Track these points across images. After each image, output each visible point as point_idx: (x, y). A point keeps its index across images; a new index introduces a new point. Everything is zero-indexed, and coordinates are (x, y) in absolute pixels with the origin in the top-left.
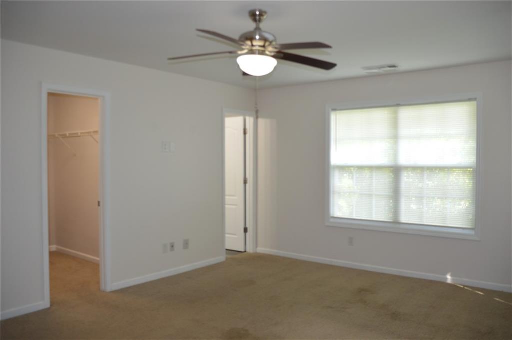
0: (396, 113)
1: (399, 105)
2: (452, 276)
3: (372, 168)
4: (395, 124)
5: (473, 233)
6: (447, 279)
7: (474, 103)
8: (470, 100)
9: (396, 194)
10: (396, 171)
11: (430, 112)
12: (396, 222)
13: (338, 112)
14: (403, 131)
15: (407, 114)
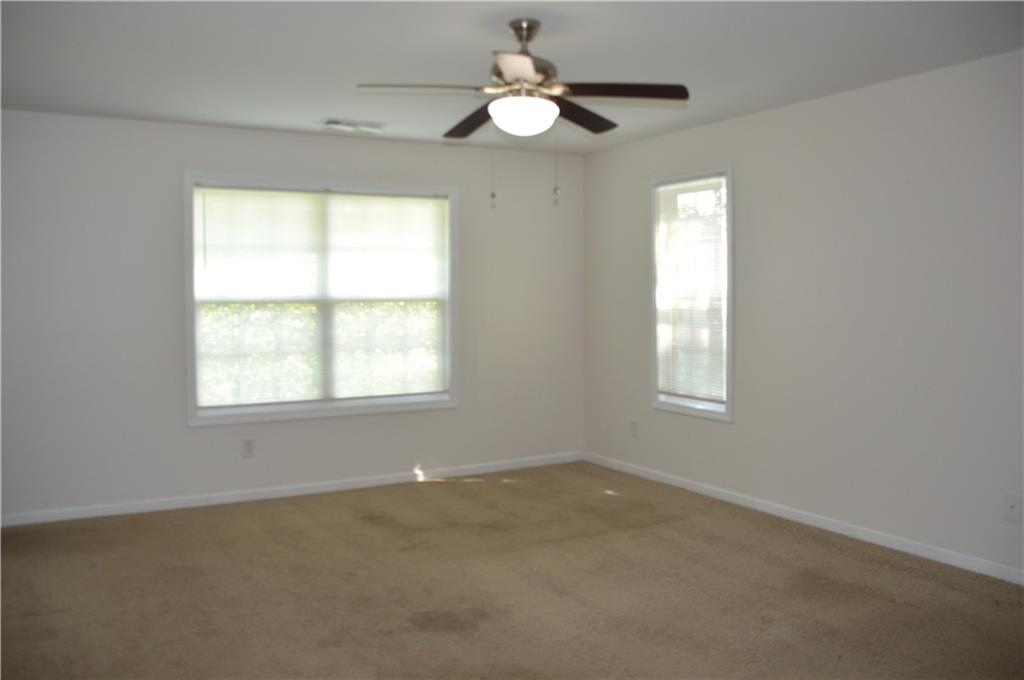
0: (324, 205)
1: (328, 191)
2: (422, 469)
3: (280, 304)
4: (322, 224)
5: (446, 397)
6: (415, 476)
7: (446, 204)
8: (436, 196)
9: (325, 348)
10: (325, 308)
11: (380, 209)
12: (328, 399)
13: (207, 191)
14: (337, 238)
15: (344, 209)
